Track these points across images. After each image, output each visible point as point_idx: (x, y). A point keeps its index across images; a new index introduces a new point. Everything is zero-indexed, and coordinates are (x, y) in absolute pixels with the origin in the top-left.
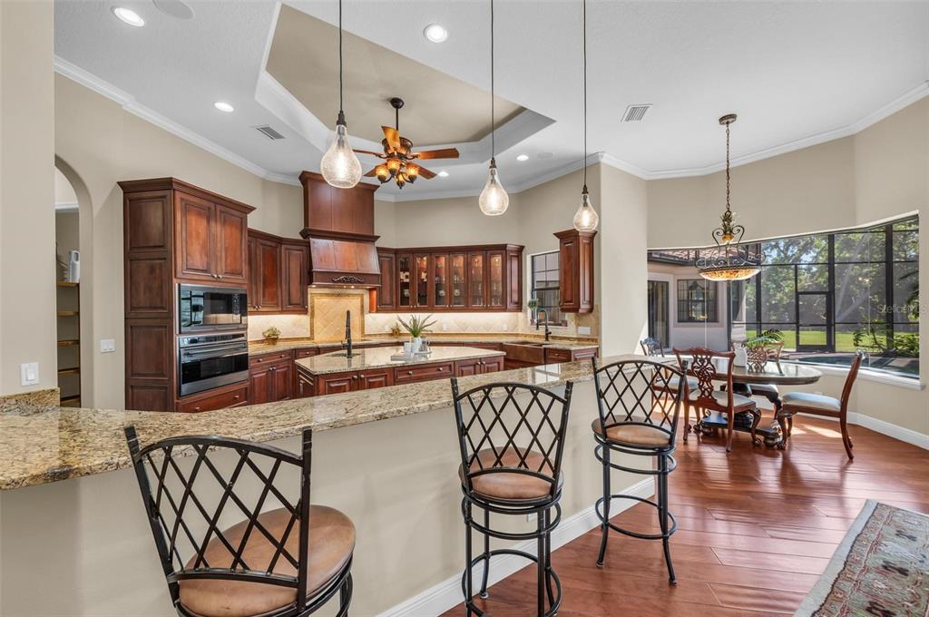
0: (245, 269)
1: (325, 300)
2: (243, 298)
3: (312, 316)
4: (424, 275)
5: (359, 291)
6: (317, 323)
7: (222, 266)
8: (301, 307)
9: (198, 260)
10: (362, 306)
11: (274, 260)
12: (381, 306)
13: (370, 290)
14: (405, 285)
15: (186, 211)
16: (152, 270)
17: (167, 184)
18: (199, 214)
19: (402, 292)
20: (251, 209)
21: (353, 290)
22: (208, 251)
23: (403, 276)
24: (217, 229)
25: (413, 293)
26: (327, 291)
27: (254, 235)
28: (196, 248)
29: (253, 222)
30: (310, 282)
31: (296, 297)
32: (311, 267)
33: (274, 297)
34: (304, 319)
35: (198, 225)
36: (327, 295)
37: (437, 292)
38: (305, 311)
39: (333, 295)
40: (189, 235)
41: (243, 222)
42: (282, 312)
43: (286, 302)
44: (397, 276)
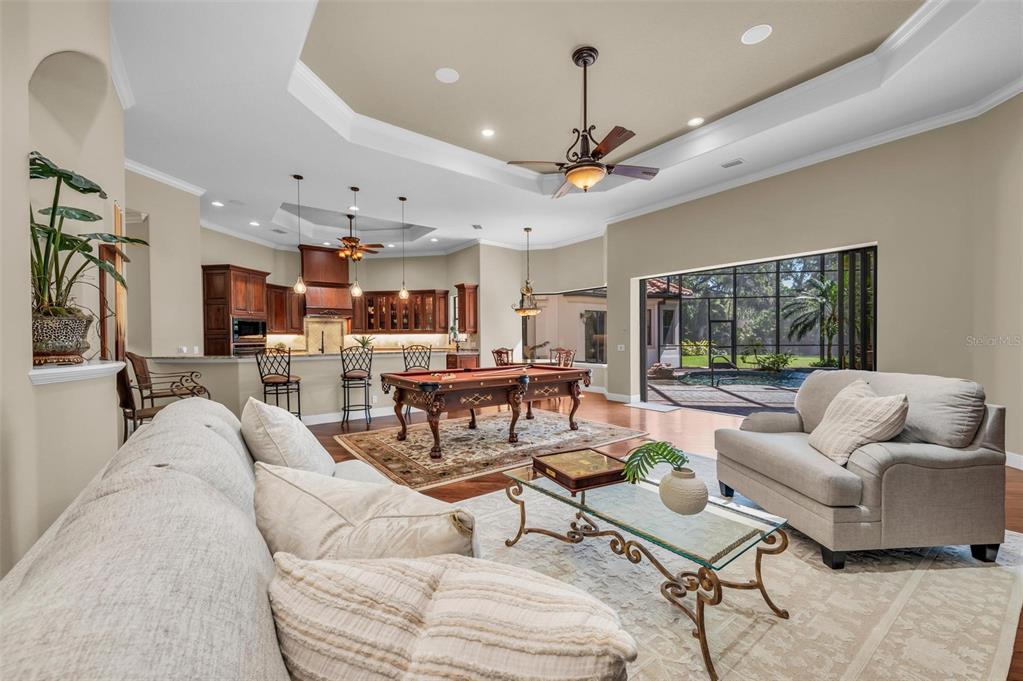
0: (265, 308)
1: (317, 325)
2: (264, 324)
3: (307, 337)
4: (384, 309)
5: (340, 320)
6: (311, 340)
7: (253, 308)
8: (299, 330)
9: (241, 305)
10: (342, 330)
11: (282, 302)
12: (354, 330)
13: (348, 319)
14: (371, 316)
15: (236, 280)
16: (219, 310)
17: (227, 267)
18: (242, 281)
19: (369, 320)
20: (269, 274)
21: (336, 319)
22: (246, 300)
23: (371, 310)
24: (251, 287)
25: (375, 320)
26: (317, 320)
27: (270, 287)
28: (240, 298)
29: (269, 280)
30: (305, 314)
31: (296, 324)
32: (305, 305)
33: (282, 323)
34: (302, 338)
35: (241, 286)
36: (318, 322)
37: (392, 321)
38: (302, 333)
39: (321, 322)
40: (237, 291)
41: (264, 280)
42: (287, 333)
43: (289, 326)
44: (366, 309)
